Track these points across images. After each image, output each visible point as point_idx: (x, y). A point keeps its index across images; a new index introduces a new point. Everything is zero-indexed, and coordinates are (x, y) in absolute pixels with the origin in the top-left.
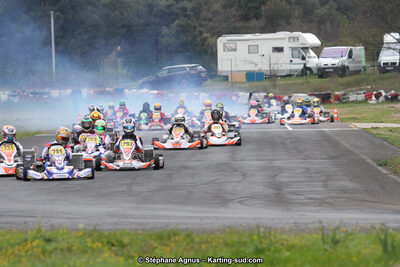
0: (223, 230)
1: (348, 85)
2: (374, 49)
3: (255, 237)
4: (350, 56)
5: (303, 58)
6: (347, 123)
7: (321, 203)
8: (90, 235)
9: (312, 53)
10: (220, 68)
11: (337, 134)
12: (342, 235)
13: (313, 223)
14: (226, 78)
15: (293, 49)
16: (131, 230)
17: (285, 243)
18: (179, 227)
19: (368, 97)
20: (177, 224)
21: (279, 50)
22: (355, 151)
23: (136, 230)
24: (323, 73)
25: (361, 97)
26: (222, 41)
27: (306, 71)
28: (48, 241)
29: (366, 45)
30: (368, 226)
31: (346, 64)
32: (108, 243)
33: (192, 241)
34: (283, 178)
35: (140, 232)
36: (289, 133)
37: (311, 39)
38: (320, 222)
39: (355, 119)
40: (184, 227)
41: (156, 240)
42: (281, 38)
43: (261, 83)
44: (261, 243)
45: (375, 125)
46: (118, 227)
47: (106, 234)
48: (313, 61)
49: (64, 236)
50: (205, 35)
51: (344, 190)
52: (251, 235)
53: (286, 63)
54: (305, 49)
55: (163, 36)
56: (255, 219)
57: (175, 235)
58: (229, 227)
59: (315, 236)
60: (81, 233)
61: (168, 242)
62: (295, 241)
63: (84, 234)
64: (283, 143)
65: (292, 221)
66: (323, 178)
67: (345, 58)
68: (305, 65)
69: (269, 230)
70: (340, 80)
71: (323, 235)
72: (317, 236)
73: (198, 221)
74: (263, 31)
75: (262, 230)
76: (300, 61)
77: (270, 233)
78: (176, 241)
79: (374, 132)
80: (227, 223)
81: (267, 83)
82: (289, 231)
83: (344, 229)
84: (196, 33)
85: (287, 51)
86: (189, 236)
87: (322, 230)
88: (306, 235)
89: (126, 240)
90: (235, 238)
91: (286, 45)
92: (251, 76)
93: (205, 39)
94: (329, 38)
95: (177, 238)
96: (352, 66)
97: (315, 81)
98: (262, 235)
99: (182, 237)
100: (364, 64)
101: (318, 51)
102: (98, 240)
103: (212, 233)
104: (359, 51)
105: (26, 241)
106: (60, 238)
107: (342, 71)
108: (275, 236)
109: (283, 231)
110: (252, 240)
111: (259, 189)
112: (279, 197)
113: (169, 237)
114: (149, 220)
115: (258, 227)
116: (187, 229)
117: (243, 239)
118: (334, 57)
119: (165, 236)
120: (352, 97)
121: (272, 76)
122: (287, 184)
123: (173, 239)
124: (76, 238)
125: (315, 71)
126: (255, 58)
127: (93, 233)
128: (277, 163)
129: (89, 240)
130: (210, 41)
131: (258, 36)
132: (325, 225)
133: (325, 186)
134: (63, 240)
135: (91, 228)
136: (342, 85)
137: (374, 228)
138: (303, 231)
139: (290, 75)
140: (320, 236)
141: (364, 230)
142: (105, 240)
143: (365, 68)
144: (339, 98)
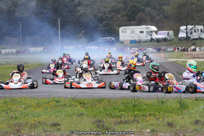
1: (168, 45)
2: (177, 32)
4: (168, 34)
5: (151, 35)
9: (154, 33)
10: (120, 39)
14: (123, 42)
15: (147, 32)
19: (175, 49)
21: (142, 32)
24: (158, 40)
25: (172, 49)
26: (121, 29)
27: (152, 40)
29: (174, 30)
31: (167, 37)
37: (154, 28)
39: (170, 58)
42: (143, 28)
43: (135, 45)
48: (155, 36)
50: (115, 27)
53: (144, 37)
54: (152, 32)
55: (99, 27)
67: (166, 35)
70: (164, 43)
74: (136, 25)
76: (149, 36)
79: (177, 62)
81: (138, 44)
84: (112, 26)
85: (145, 33)
91: (145, 31)
92: (132, 42)
93: (115, 28)
94: (160, 28)
96: (169, 38)
97: (155, 44)
100: (173, 37)
101: (156, 32)
104: (171, 32)
105: (49, 102)
107: (165, 40)
118: (162, 35)
120: (169, 49)
121: (140, 42)
125: (155, 40)
126: (133, 35)
130: (117, 29)
131: (134, 27)
139: (146, 42)
143: (173, 39)
144: (164, 50)
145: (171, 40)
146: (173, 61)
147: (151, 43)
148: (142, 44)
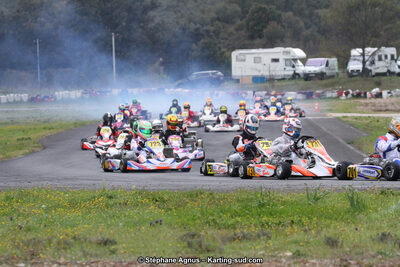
1: (326, 86)
2: (344, 60)
4: (327, 65)
5: (294, 67)
9: (299, 63)
10: (234, 73)
14: (238, 80)
15: (286, 60)
19: (340, 94)
21: (276, 60)
24: (307, 77)
25: (335, 94)
26: (235, 54)
27: (295, 75)
29: (338, 57)
31: (324, 71)
37: (299, 53)
39: (331, 111)
42: (277, 51)
43: (263, 84)
45: (345, 115)
48: (301, 69)
53: (281, 70)
54: (295, 60)
67: (324, 66)
70: (320, 82)
76: (290, 68)
79: (345, 119)
81: (267, 84)
85: (281, 61)
91: (281, 57)
96: (328, 72)
97: (302, 83)
100: (337, 71)
101: (304, 61)
104: (334, 61)
107: (321, 76)
118: (315, 66)
120: (329, 95)
121: (271, 79)
125: (302, 76)
126: (259, 66)
131: (261, 50)
139: (283, 79)
143: (338, 74)
144: (319, 95)
145: (332, 77)
146: (337, 118)
147: (293, 82)
148: (277, 83)
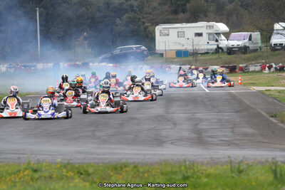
0: (160, 163)
2: (267, 34)
3: (183, 168)
4: (250, 39)
5: (217, 41)
6: (248, 87)
7: (230, 144)
8: (65, 167)
9: (223, 37)
10: (157, 48)
11: (241, 94)
12: (245, 166)
13: (224, 158)
14: (162, 55)
15: (210, 35)
16: (94, 163)
17: (204, 172)
18: (129, 161)
19: (263, 68)
20: (128, 159)
22: (254, 107)
23: (98, 163)
24: (231, 50)
25: (258, 68)
26: (159, 29)
27: (219, 50)
28: (35, 171)
30: (264, 160)
31: (248, 44)
32: (78, 172)
33: (138, 171)
34: (203, 126)
35: (101, 164)
36: (207, 94)
38: (229, 157)
39: (254, 84)
40: (133, 161)
41: (112, 171)
43: (187, 58)
44: (187, 172)
45: (268, 89)
46: (85, 161)
47: (77, 166)
49: (47, 168)
50: (147, 24)
51: (246, 135)
52: (180, 167)
54: (218, 34)
56: (183, 155)
57: (125, 166)
58: (164, 161)
59: (225, 167)
60: (59, 165)
61: (121, 172)
62: (212, 171)
63: (61, 166)
64: (202, 101)
65: (209, 156)
66: (231, 126)
68: (218, 45)
69: (193, 163)
71: (231, 166)
72: (227, 167)
73: (142, 157)
75: (188, 163)
76: (214, 43)
77: (193, 165)
78: (127, 171)
79: (267, 93)
80: (163, 158)
81: (191, 58)
82: (207, 164)
83: (246, 162)
84: (140, 23)
85: (205, 36)
86: (135, 167)
87: (231, 163)
88: (220, 167)
89: (91, 171)
90: (169, 169)
95: (127, 169)
96: (251, 46)
98: (188, 166)
99: (131, 168)
100: (260, 44)
102: (71, 171)
103: (152, 164)
106: (44, 169)
108: (197, 168)
109: (202, 163)
110: (181, 171)
111: (186, 134)
112: (199, 139)
113: (122, 168)
114: (107, 156)
115: (185, 161)
116: (134, 162)
117: (174, 170)
119: (119, 167)
120: (252, 69)
121: (195, 53)
122: (206, 131)
123: (124, 169)
124: (55, 169)
125: (225, 50)
126: (182, 41)
127: (67, 165)
128: (198, 115)
129: (64, 170)
131: (184, 25)
132: (233, 159)
133: (233, 132)
134: (46, 170)
135: (66, 162)
136: (245, 59)
137: (267, 161)
138: (217, 163)
139: (207, 53)
140: (229, 167)
141: (261, 163)
142: (76, 171)
143: (261, 48)
144: (242, 69)
145: (256, 50)
